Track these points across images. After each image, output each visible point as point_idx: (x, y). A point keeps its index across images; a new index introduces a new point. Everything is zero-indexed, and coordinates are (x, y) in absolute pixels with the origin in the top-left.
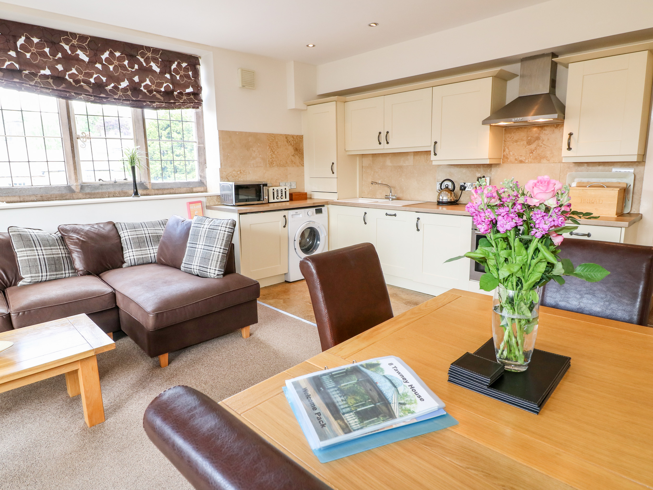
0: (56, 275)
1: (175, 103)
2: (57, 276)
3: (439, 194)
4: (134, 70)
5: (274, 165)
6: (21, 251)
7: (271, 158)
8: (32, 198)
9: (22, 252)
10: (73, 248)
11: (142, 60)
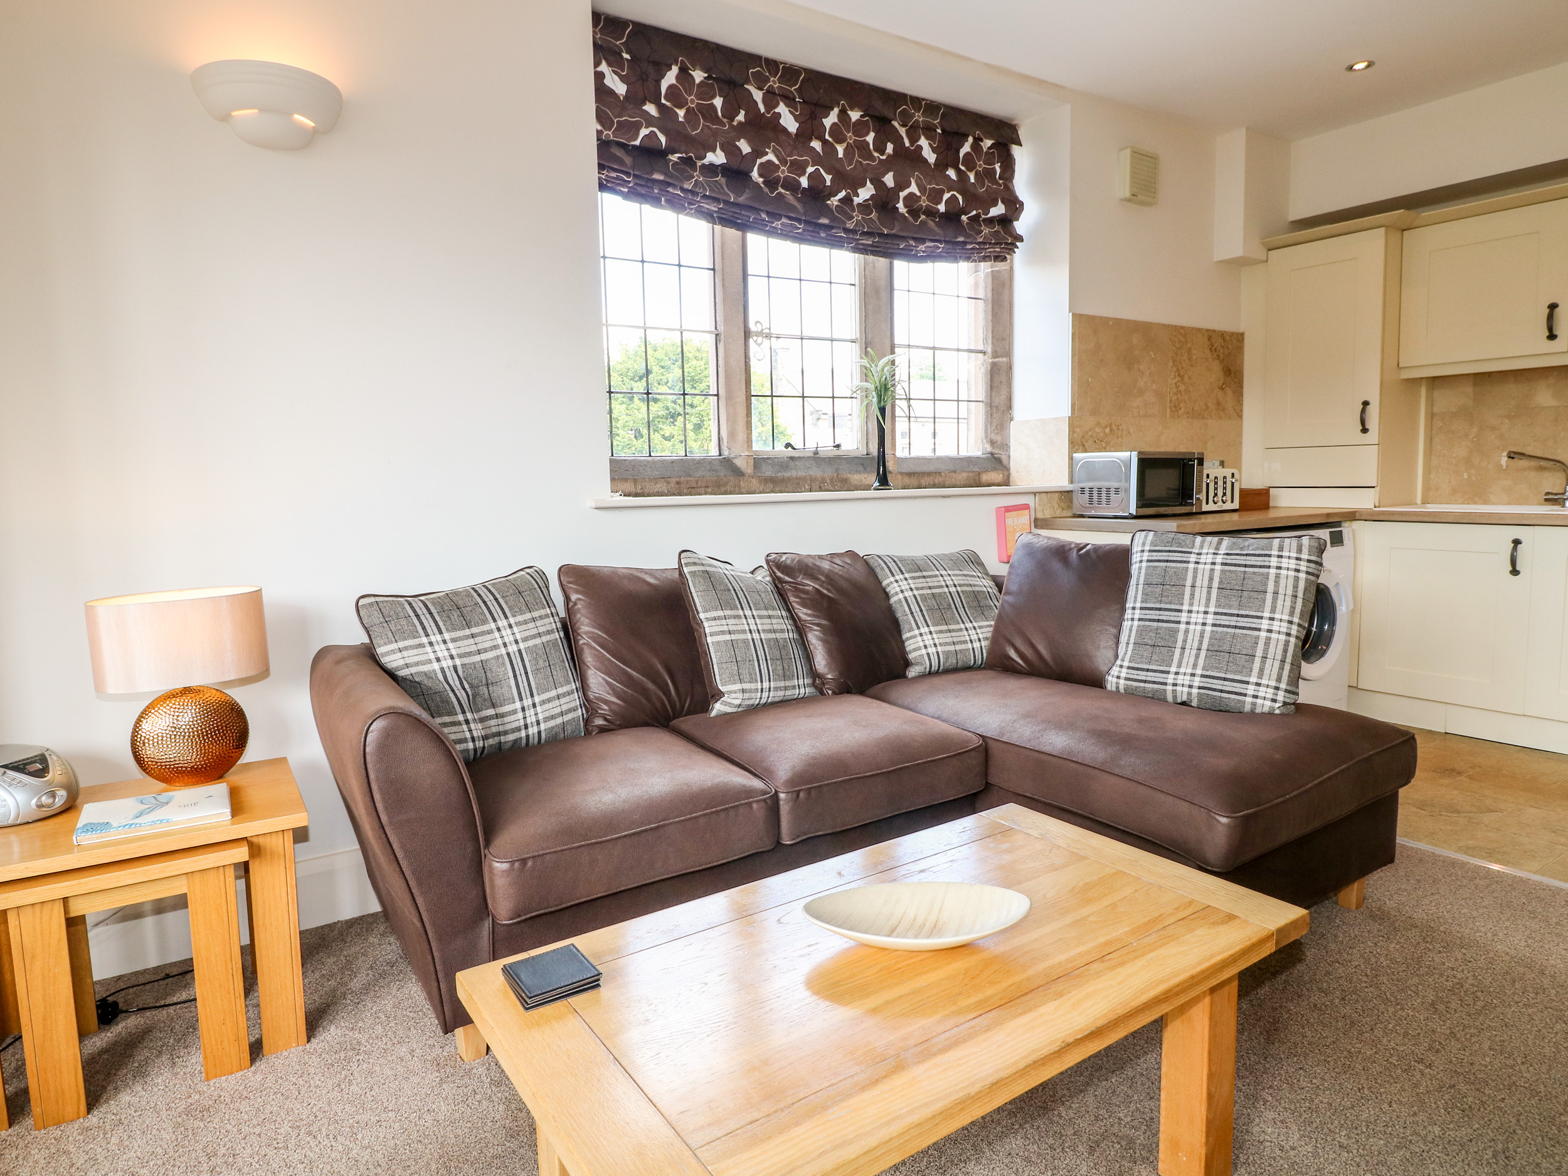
0: (786, 688)
1: (965, 243)
2: (789, 693)
4: (884, 157)
5: (1181, 412)
6: (715, 619)
7: (1176, 394)
9: (718, 622)
10: (806, 614)
11: (903, 131)
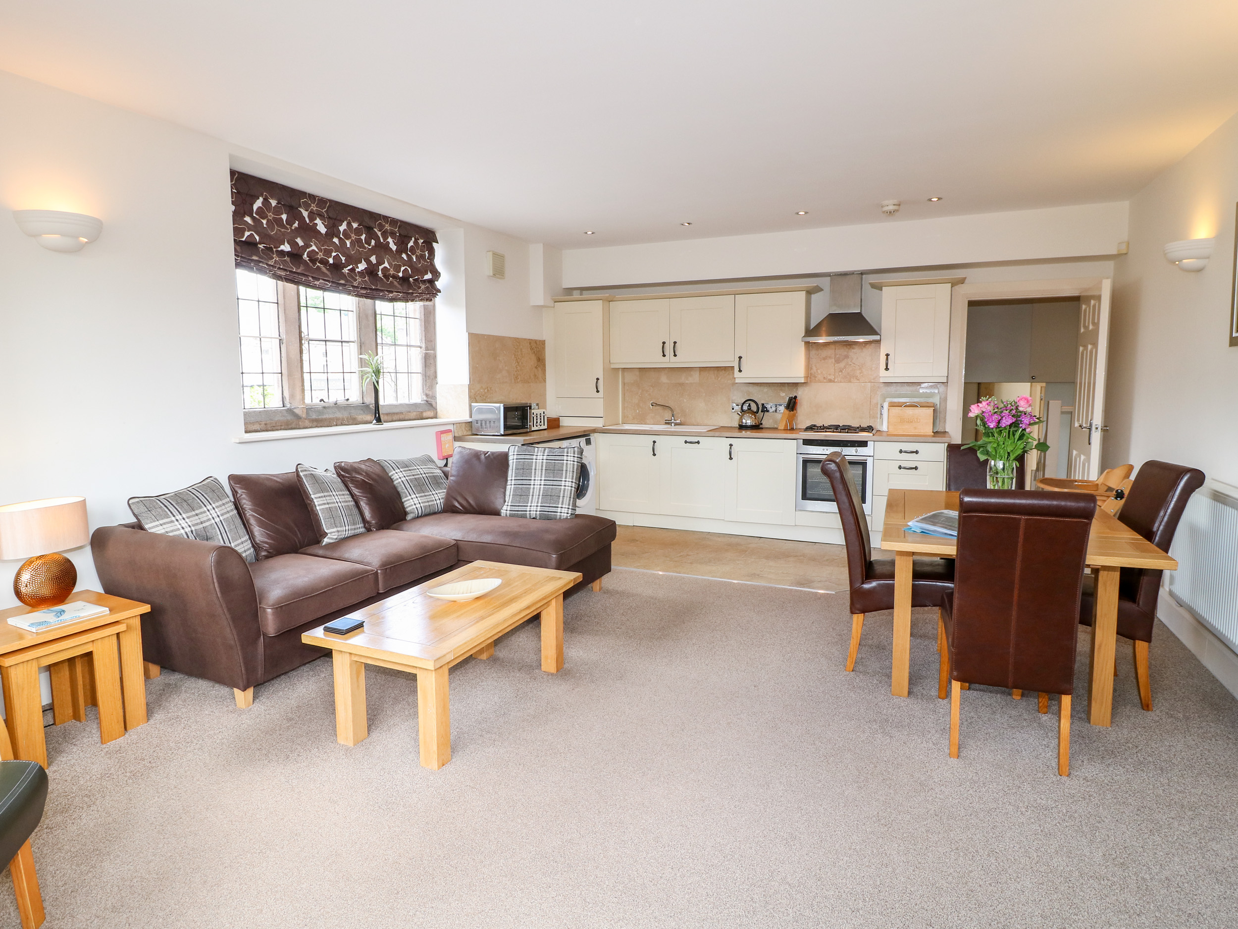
0: (355, 529)
1: (413, 293)
2: (356, 531)
3: (741, 417)
4: (370, 247)
5: (518, 380)
6: (320, 497)
7: (516, 371)
8: (257, 427)
9: (322, 499)
10: (359, 492)
11: (379, 234)
